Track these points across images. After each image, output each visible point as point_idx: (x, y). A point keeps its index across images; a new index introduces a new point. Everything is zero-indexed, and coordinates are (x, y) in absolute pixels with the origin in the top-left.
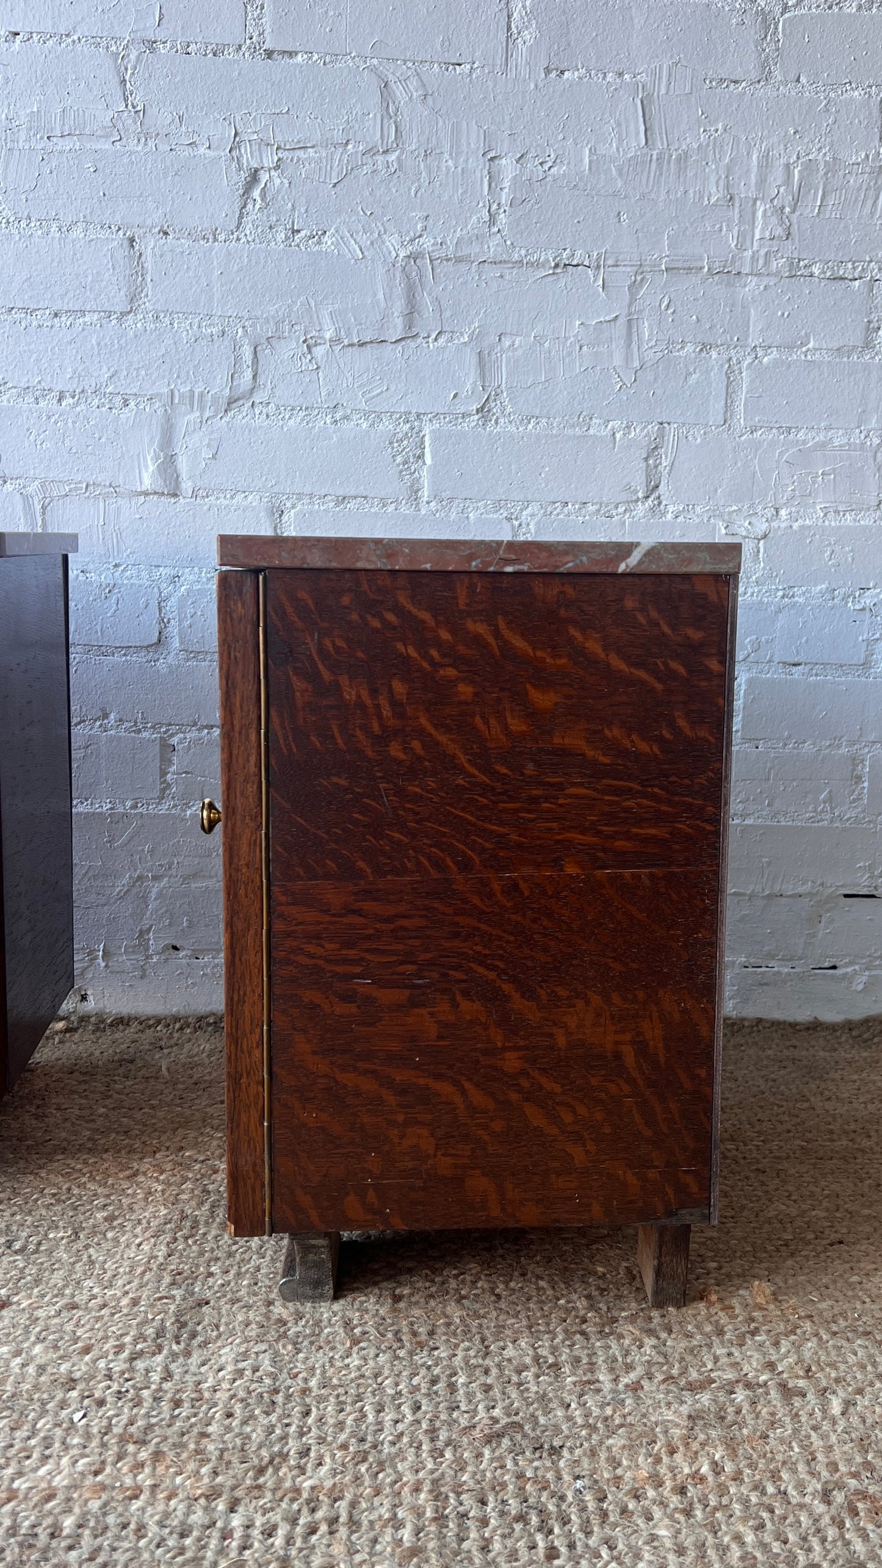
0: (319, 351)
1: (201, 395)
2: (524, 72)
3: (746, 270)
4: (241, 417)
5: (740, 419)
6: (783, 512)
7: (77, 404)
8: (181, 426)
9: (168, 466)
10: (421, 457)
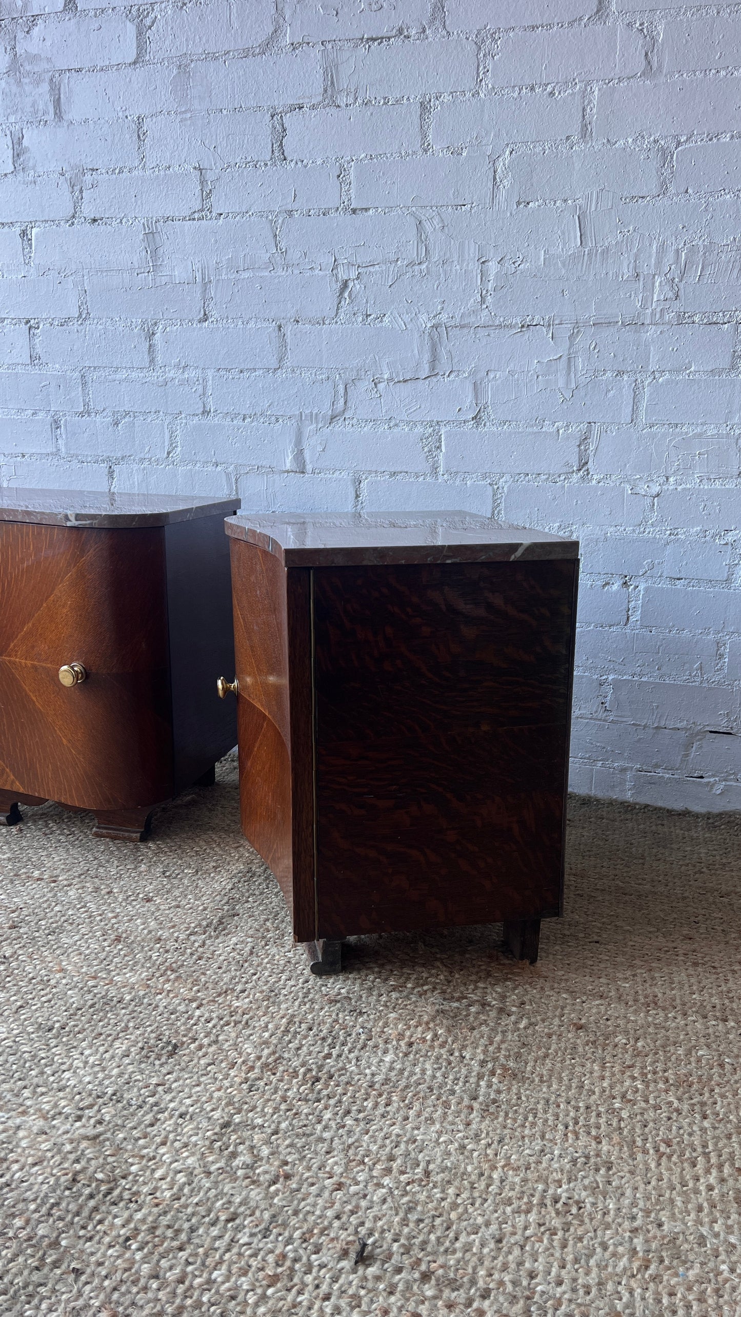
0: (381, 386)
1: (316, 414)
2: (503, 206)
3: (647, 322)
4: (338, 427)
5: (642, 417)
6: (671, 479)
7: (252, 421)
8: (306, 433)
9: (299, 455)
10: (439, 447)
